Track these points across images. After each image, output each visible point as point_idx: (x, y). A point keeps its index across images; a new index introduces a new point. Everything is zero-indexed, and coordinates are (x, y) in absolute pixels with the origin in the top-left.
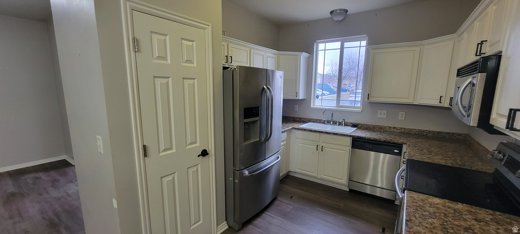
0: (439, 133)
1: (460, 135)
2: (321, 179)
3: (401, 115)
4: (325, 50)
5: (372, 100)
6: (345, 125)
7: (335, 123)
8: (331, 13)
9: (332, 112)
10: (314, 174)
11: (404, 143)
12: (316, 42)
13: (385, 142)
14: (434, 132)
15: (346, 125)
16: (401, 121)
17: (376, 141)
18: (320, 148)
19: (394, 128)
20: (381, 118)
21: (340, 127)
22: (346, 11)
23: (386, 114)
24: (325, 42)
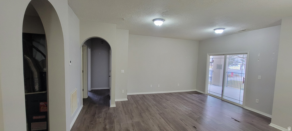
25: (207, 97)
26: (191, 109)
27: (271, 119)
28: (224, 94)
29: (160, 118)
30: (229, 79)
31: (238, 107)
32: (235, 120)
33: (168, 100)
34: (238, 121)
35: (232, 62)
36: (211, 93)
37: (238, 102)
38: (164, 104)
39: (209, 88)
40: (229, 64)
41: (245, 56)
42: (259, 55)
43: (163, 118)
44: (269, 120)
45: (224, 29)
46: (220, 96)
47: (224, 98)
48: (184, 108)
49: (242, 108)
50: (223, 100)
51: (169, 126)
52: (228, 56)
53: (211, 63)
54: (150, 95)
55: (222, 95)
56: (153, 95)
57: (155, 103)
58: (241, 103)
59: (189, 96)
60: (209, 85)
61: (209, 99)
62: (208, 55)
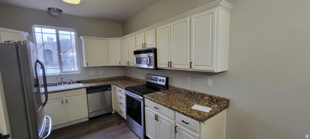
2: (69, 122)
3: (101, 72)
4: (42, 33)
5: (89, 66)
6: (73, 83)
7: (65, 83)
8: (49, 9)
9: (61, 77)
10: (63, 122)
11: (111, 84)
12: (33, 25)
13: (103, 86)
16: (102, 75)
17: (99, 86)
18: (65, 102)
19: (100, 79)
20: (93, 75)
21: (70, 85)
22: (61, 11)
23: (94, 72)
24: (41, 27)
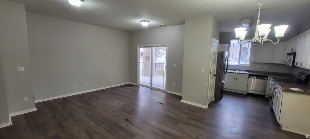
0: (280, 73)
1: (288, 74)
3: (266, 67)
4: (234, 43)
5: (255, 62)
7: (239, 70)
9: (237, 66)
11: (268, 76)
12: (231, 40)
13: (261, 75)
14: (278, 73)
15: (244, 71)
16: (265, 69)
18: (235, 79)
23: (260, 66)
24: (234, 40)
25: (139, 88)
26: (124, 103)
27: (181, 96)
28: (153, 83)
29: (88, 121)
30: (157, 69)
31: (163, 92)
32: (160, 104)
33: (99, 99)
34: (162, 104)
35: (159, 55)
36: (142, 84)
37: (162, 88)
38: (94, 104)
39: (140, 79)
40: (156, 56)
41: (165, 48)
42: (174, 48)
43: (92, 120)
44: (180, 98)
45: (149, 22)
46: (150, 85)
47: (153, 86)
48: (116, 103)
49: (165, 92)
50: (152, 89)
51: (99, 127)
52: (154, 48)
53: (141, 55)
54: (76, 96)
55: (151, 84)
56: (80, 96)
57: (82, 105)
58: (165, 88)
59: (122, 89)
60: (140, 76)
61: (141, 89)
62: (138, 48)
